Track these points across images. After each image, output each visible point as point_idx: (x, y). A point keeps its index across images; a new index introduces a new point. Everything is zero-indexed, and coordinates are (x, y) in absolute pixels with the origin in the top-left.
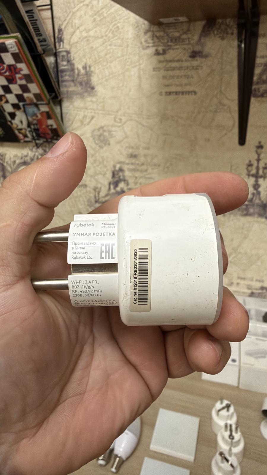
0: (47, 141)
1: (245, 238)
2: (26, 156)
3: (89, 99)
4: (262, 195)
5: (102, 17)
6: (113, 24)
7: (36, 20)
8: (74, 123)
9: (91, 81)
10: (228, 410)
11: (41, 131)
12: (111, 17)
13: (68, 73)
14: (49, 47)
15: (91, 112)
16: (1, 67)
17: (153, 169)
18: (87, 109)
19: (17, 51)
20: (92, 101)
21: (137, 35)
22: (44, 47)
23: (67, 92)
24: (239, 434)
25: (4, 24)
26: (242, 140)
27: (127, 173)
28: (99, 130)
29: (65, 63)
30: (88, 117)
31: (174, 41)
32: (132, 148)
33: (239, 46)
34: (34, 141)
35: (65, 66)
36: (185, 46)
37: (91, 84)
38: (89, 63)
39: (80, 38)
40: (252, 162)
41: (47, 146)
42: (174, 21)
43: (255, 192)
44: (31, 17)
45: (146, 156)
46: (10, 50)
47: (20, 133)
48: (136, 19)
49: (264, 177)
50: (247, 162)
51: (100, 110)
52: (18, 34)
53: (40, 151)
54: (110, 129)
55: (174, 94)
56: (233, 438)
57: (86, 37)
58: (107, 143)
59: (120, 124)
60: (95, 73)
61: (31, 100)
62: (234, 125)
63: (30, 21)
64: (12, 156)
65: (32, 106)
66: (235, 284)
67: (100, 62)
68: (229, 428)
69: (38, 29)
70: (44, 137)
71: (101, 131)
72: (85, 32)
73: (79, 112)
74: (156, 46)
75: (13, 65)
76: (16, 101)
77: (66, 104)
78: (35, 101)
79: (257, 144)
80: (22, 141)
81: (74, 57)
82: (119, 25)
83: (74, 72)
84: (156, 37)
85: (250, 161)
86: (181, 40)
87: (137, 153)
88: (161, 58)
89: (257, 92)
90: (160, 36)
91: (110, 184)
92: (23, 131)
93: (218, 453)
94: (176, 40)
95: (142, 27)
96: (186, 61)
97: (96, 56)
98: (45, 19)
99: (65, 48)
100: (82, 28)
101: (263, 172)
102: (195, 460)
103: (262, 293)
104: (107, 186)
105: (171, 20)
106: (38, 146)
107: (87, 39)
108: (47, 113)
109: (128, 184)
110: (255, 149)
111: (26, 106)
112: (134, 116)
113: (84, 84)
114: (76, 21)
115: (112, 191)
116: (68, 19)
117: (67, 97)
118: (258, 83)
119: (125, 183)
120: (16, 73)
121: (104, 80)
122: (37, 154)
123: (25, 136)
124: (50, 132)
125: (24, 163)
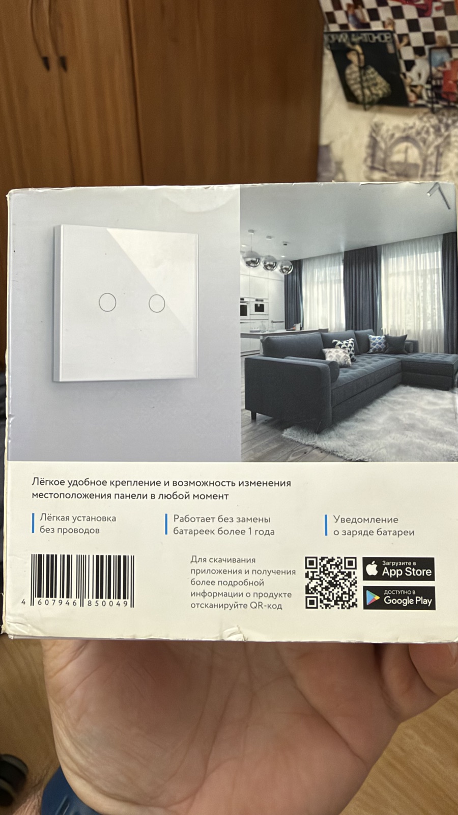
0: (448, 106)
2: (411, 128)
11: (445, 89)
34: (429, 106)
47: (412, 91)
61: (444, 41)
70: (446, 100)
76: (421, 43)
78: (449, 42)
80: (412, 104)
92: (417, 90)
111: (433, 51)
123: (419, 97)
125: (407, 138)
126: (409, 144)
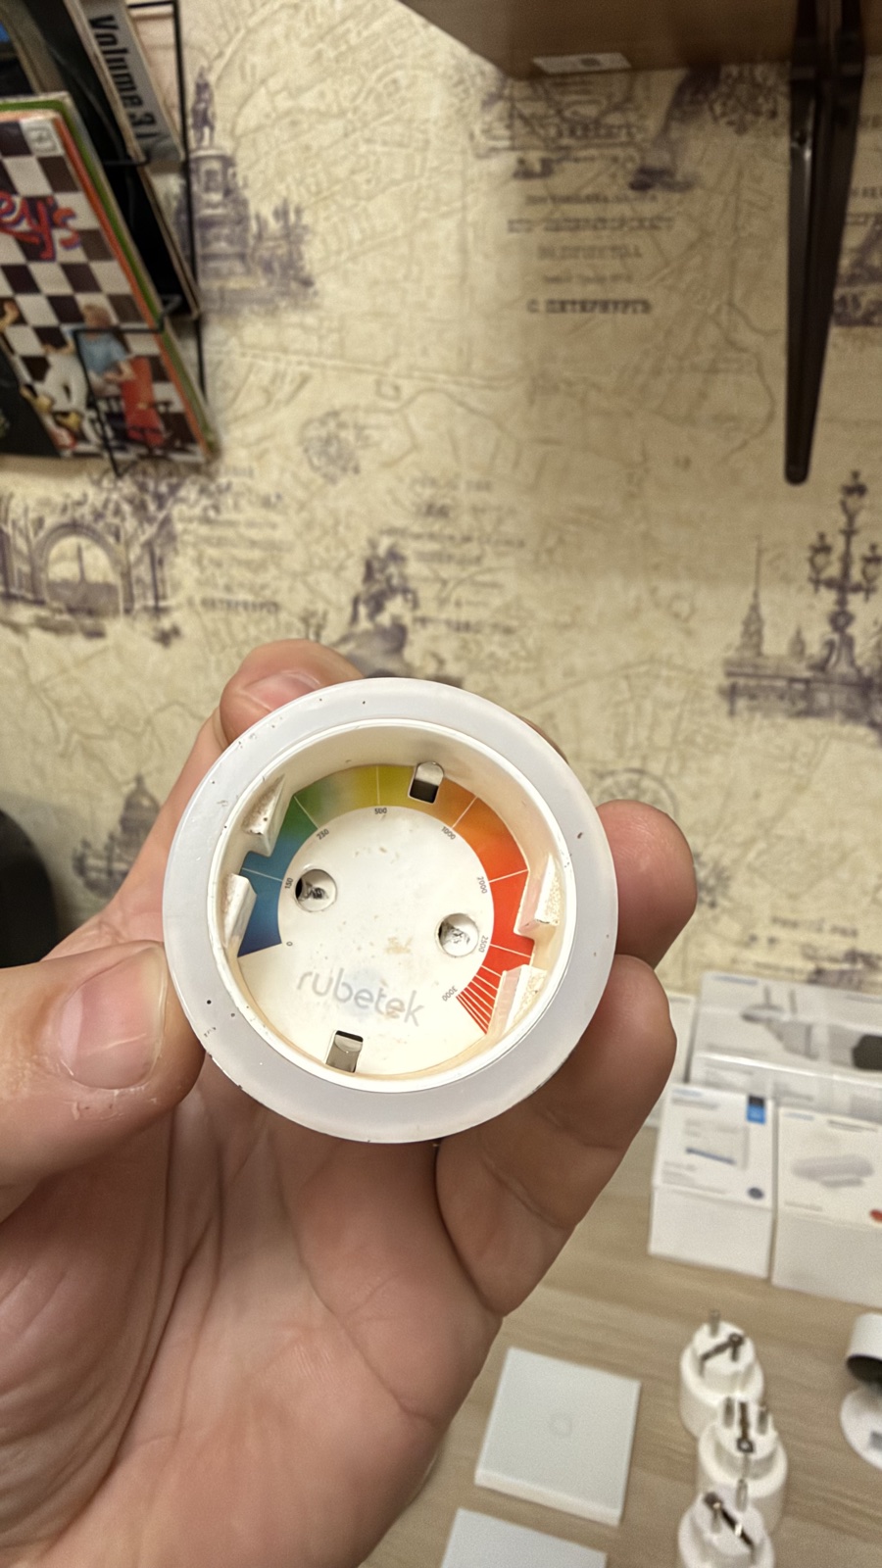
0: (150, 456)
1: (800, 789)
2: (79, 504)
3: (294, 318)
4: (858, 650)
5: (343, 48)
6: (380, 71)
7: (124, 51)
8: (242, 395)
9: (301, 257)
10: (735, 1357)
11: (130, 421)
12: (373, 47)
13: (226, 231)
14: (165, 143)
15: (300, 363)
16: (4, 205)
17: (500, 555)
18: (285, 350)
19: (60, 151)
20: (303, 327)
21: (459, 111)
22: (150, 141)
23: (222, 291)
24: (772, 1432)
25: (16, 62)
26: (797, 467)
27: (414, 568)
28: (323, 422)
29: (216, 197)
30: (288, 379)
31: (579, 133)
32: (433, 483)
33: (795, 156)
34: (106, 455)
35: (214, 206)
36: (619, 152)
37: (302, 268)
38: (295, 199)
39: (267, 116)
40: (829, 540)
41: (151, 470)
42: (581, 68)
43: (836, 637)
44: (107, 41)
45: (477, 511)
46: (35, 146)
47: (59, 424)
48: (453, 55)
49: (867, 589)
50: (812, 538)
51: (332, 357)
52: (63, 96)
53: (127, 486)
54: (361, 418)
55: (578, 307)
56: (751, 1449)
57: (288, 113)
58: (351, 465)
59: (392, 405)
60: (315, 234)
61: (101, 316)
62: (771, 417)
63: (105, 53)
64: (31, 503)
65: (105, 337)
66: (763, 941)
67: (333, 195)
68: (737, 1415)
69: (131, 82)
70: (144, 443)
71: (332, 425)
72: (284, 94)
73: (261, 362)
74: (523, 148)
75: (43, 199)
76: (49, 319)
77: (215, 335)
78: (114, 320)
79: (846, 479)
80: (67, 453)
81: (245, 179)
82: (399, 74)
83: (246, 230)
84: (522, 117)
85: (822, 536)
86: (603, 132)
87: (448, 501)
88: (537, 187)
89: (850, 309)
90: (533, 116)
91: (356, 602)
92: (72, 420)
93: (700, 1497)
94: (586, 128)
95: (474, 84)
96: (619, 200)
97: (322, 176)
98: (154, 48)
99: (220, 148)
100: (274, 84)
101: (864, 573)
102: (623, 1518)
103: (853, 972)
104: (349, 610)
105: (571, 62)
106: (118, 470)
107: (292, 119)
108: (154, 360)
109: (415, 605)
110: (839, 496)
111: (83, 338)
112: (442, 377)
113: (276, 266)
114: (258, 60)
115: (364, 624)
116: (229, 52)
117: (220, 311)
118: (853, 279)
119: (406, 600)
120: (54, 225)
121: (344, 256)
122: (115, 496)
123: (79, 436)
124: (161, 426)
125: (74, 527)
126: (84, 542)
